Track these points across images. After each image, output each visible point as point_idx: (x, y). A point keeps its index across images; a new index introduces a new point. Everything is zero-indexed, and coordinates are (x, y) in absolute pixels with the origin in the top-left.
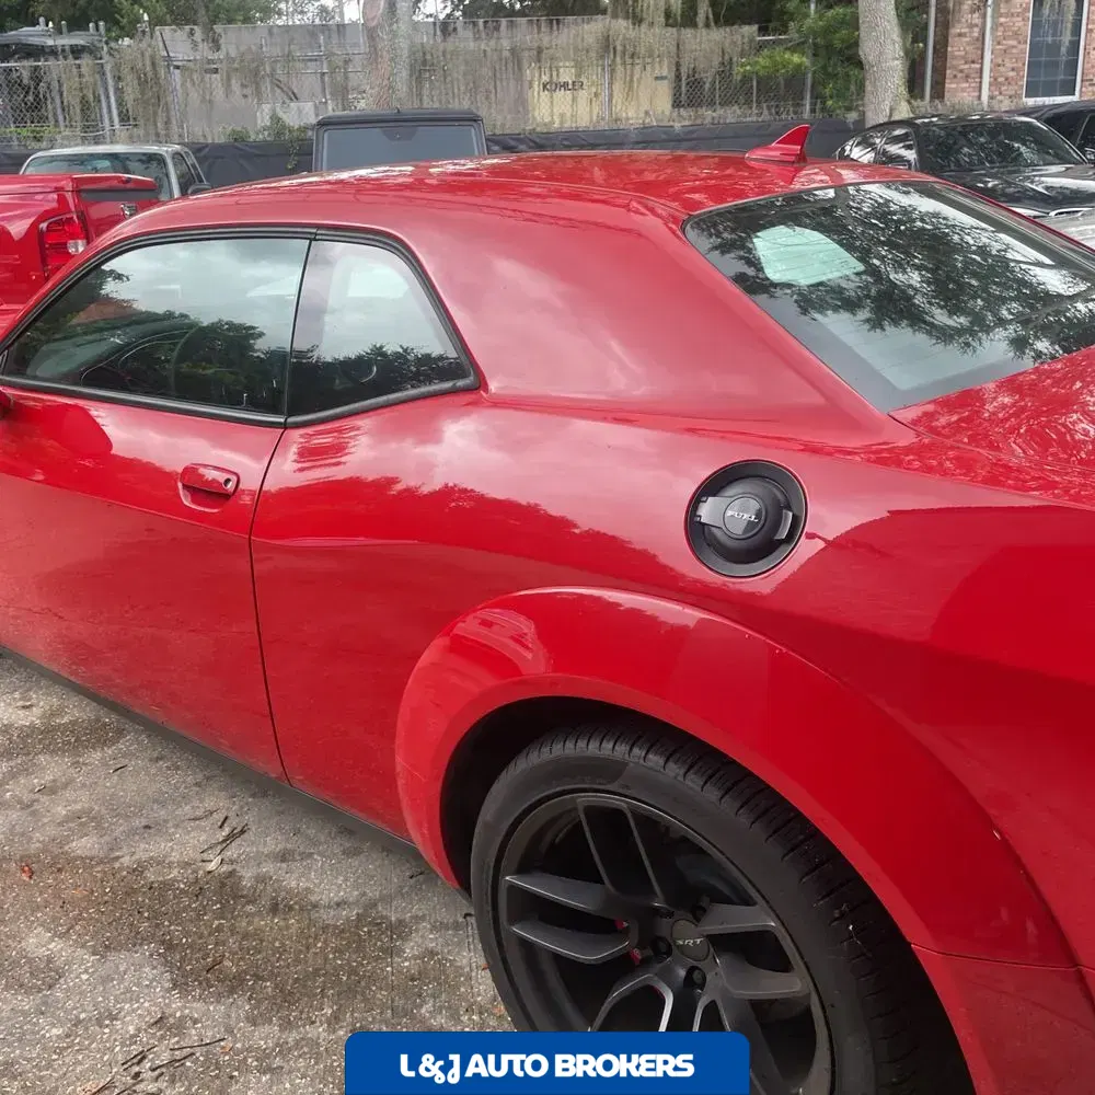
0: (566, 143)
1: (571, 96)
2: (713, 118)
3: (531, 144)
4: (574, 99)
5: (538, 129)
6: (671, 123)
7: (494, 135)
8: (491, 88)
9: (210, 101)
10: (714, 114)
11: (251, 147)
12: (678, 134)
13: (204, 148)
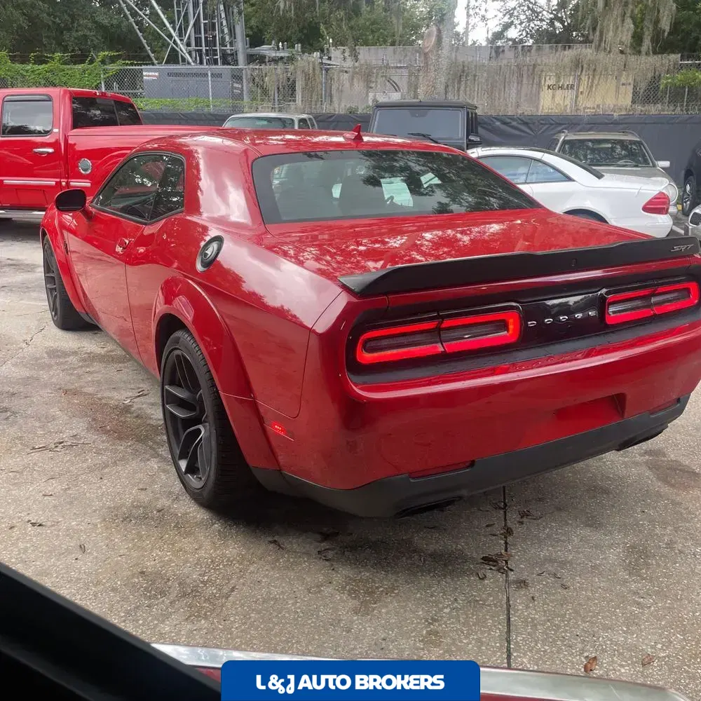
0: (542, 122)
1: (551, 94)
2: (642, 111)
3: (520, 122)
4: (553, 97)
5: (526, 113)
6: (612, 113)
7: (499, 116)
8: (502, 87)
9: (342, 91)
10: (643, 109)
11: (359, 117)
12: (616, 120)
13: (331, 117)
